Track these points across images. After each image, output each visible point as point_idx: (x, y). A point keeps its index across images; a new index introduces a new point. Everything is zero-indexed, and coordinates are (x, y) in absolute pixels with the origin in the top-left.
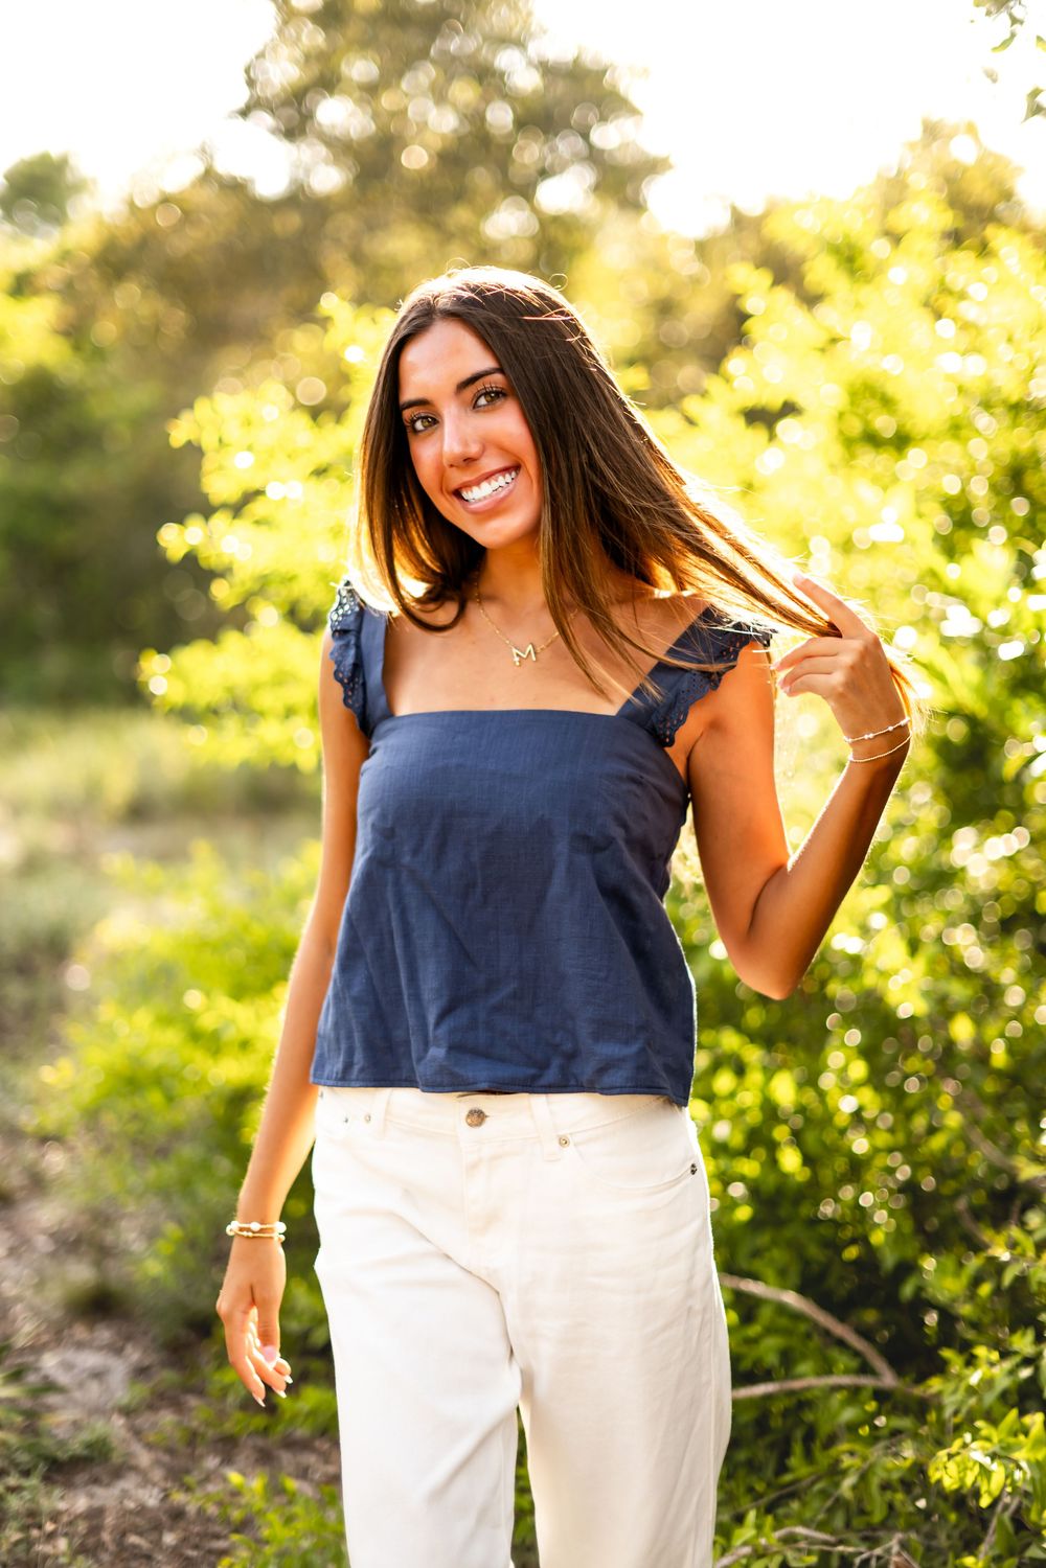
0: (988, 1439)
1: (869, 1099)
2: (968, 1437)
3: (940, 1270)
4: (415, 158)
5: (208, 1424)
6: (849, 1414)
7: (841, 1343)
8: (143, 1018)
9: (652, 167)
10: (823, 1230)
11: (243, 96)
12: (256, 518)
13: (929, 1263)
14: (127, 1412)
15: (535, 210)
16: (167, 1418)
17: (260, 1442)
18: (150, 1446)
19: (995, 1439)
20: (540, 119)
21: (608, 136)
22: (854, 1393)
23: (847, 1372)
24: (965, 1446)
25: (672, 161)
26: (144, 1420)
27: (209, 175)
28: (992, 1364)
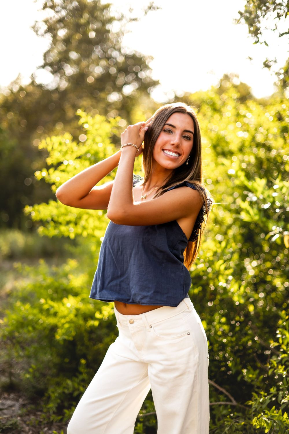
0: (267, 414)
1: (226, 328)
2: (262, 414)
3: (248, 372)
4: (90, 80)
5: (44, 419)
6: (224, 412)
7: (221, 393)
8: (28, 306)
9: (154, 83)
10: (215, 363)
11: (42, 62)
12: (61, 170)
13: (245, 371)
14: (21, 416)
15: (122, 94)
16: (32, 417)
17: (59, 424)
18: (28, 425)
19: (269, 414)
20: (124, 70)
21: (143, 75)
22: (226, 406)
23: (223, 401)
24: (262, 416)
25: (160, 82)
26: (26, 418)
27: (33, 83)
28: (265, 396)
